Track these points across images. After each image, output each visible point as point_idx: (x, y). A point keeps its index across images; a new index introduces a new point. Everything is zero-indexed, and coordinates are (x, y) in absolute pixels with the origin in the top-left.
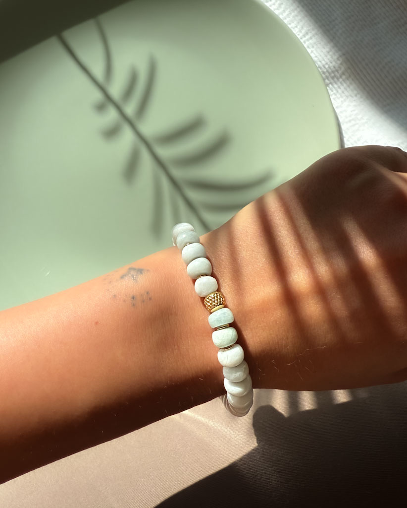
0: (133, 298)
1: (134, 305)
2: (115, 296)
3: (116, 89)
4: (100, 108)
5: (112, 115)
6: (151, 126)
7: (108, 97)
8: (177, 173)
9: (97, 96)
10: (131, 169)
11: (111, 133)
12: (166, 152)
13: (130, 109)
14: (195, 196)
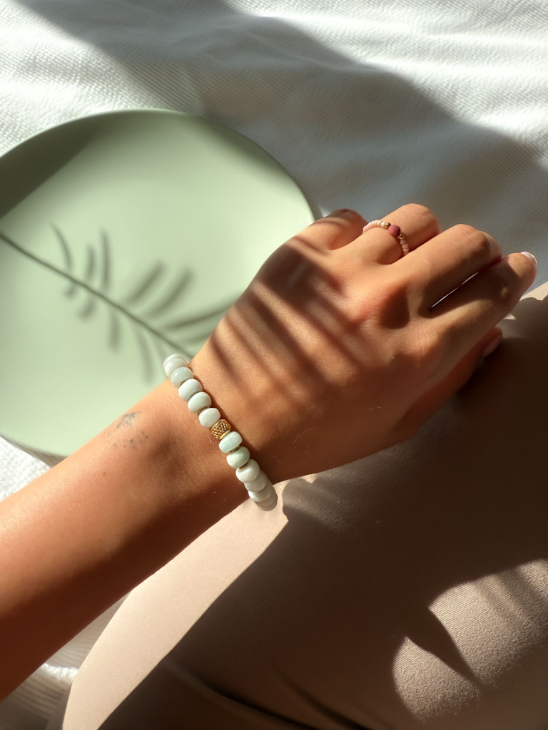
0: (132, 441)
1: (134, 447)
2: (115, 445)
3: (79, 272)
4: (70, 293)
5: (82, 295)
6: (119, 291)
7: (74, 281)
8: (156, 323)
9: (64, 283)
10: (115, 337)
11: (88, 312)
12: (139, 310)
13: (96, 284)
14: (175, 336)
